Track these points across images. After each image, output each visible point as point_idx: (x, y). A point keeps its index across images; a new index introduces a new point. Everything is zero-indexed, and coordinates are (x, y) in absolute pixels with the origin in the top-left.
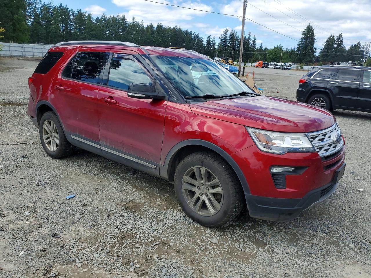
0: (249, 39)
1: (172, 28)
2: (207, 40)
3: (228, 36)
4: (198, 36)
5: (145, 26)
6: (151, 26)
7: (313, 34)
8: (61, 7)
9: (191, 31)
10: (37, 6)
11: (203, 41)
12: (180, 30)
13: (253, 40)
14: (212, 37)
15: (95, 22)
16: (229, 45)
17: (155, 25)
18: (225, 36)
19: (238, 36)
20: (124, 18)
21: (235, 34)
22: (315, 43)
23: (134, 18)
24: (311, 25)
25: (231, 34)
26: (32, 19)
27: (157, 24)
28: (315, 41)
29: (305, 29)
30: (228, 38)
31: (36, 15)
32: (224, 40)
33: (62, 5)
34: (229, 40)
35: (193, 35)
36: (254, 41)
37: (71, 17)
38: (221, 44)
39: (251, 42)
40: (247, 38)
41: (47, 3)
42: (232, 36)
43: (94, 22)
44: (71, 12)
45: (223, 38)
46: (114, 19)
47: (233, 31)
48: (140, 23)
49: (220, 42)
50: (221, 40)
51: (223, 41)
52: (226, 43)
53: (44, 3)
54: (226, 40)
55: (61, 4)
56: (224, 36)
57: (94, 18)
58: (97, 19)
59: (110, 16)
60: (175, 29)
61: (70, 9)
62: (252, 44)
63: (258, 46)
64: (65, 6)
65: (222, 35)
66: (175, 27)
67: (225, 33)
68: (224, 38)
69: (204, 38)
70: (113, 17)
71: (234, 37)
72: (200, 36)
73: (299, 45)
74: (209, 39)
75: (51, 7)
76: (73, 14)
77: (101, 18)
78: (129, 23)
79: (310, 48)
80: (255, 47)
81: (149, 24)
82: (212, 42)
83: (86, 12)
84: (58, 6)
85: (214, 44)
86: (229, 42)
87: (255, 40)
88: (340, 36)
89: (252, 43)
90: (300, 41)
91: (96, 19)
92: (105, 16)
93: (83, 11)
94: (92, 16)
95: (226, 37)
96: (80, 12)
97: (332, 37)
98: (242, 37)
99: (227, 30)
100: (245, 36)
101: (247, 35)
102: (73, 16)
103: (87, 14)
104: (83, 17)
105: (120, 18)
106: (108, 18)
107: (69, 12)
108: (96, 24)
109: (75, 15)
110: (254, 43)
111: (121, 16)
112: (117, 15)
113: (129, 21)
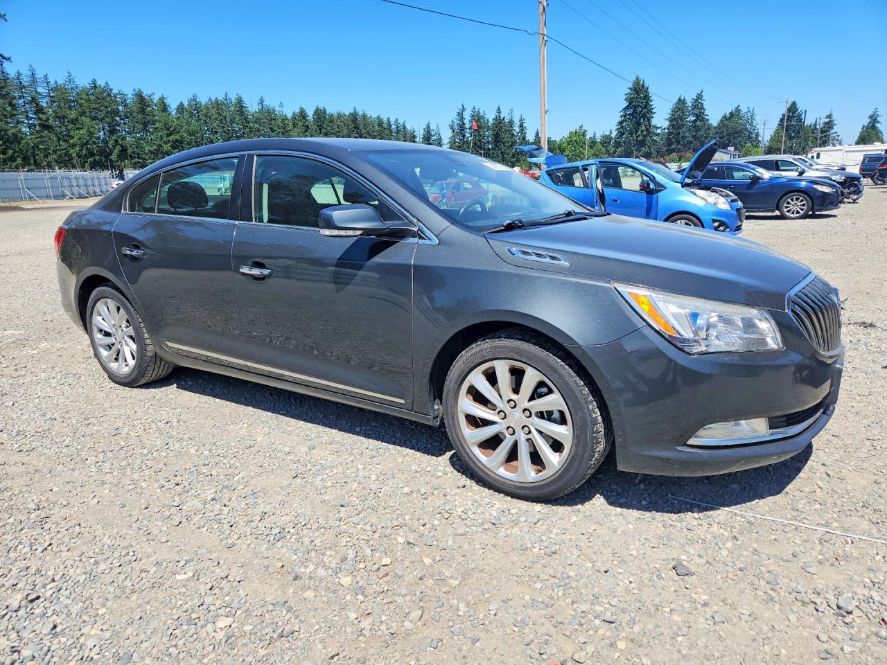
0: (511, 122)
1: (347, 113)
2: (423, 133)
3: (467, 121)
4: (405, 127)
5: (289, 116)
6: (303, 115)
8: (95, 87)
9: (389, 119)
10: (40, 90)
12: (364, 116)
13: (519, 124)
14: (433, 127)
15: (176, 114)
17: (310, 113)
18: (460, 120)
19: (488, 120)
20: (240, 101)
21: (481, 114)
25: (472, 117)
26: (30, 119)
27: (315, 109)
30: (467, 126)
31: (39, 110)
32: (458, 129)
33: (98, 84)
35: (393, 127)
36: (521, 126)
37: (121, 108)
38: (455, 140)
39: (514, 128)
40: (507, 120)
41: (61, 82)
42: (474, 119)
43: (174, 113)
44: (118, 96)
45: (456, 127)
46: (218, 105)
47: (477, 110)
48: (277, 109)
49: (452, 134)
50: (454, 131)
51: (458, 132)
52: (464, 136)
53: (56, 83)
54: (463, 130)
55: (95, 80)
56: (458, 122)
57: (173, 106)
58: (181, 108)
59: (210, 100)
61: (115, 91)
62: (518, 133)
63: (530, 137)
64: (103, 85)
65: (455, 120)
66: (352, 111)
67: (461, 115)
68: (459, 125)
69: (417, 130)
70: (216, 100)
72: (409, 127)
74: (428, 132)
75: (72, 89)
76: (125, 100)
77: (189, 105)
78: (253, 111)
81: (297, 111)
82: (435, 137)
83: (153, 94)
84: (88, 86)
86: (469, 133)
87: (524, 125)
88: (700, 96)
89: (518, 130)
90: (622, 115)
91: (178, 107)
92: (198, 100)
93: (146, 93)
94: (167, 101)
95: (464, 124)
96: (140, 98)
97: (681, 102)
98: (495, 119)
99: (464, 109)
100: (502, 117)
101: (505, 114)
102: (125, 106)
103: (156, 99)
104: (148, 106)
105: (231, 102)
106: (203, 103)
107: (115, 96)
108: (178, 118)
109: (128, 102)
110: (522, 131)
111: (233, 97)
112: (224, 94)
113: (252, 107)
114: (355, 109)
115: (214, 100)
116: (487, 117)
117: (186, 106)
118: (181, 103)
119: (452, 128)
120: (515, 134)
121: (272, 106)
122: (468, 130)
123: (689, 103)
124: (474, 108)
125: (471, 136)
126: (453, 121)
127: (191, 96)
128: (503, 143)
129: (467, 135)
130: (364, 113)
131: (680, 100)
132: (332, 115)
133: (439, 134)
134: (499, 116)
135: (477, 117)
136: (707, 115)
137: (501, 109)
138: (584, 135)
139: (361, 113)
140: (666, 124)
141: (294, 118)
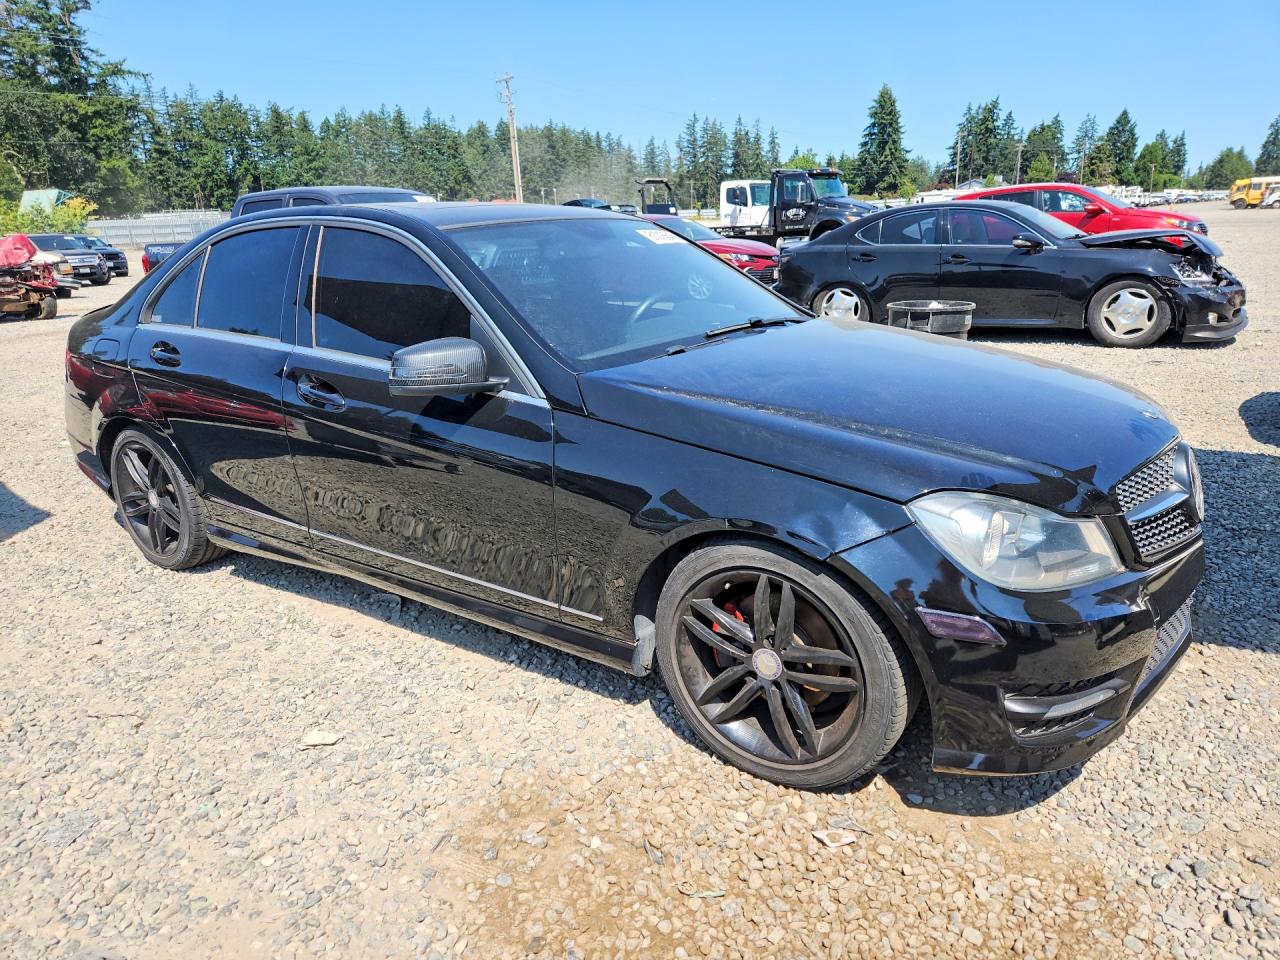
0: (758, 139)
1: (541, 127)
3: (698, 136)
4: (619, 144)
5: (464, 132)
6: (481, 130)
7: (893, 113)
8: (222, 101)
9: (598, 133)
10: (157, 107)
11: (635, 159)
13: (768, 139)
14: (658, 143)
15: (320, 133)
16: (701, 161)
20: (399, 114)
22: (902, 136)
24: (889, 86)
25: (705, 130)
28: (902, 130)
29: (875, 101)
30: (699, 143)
31: (157, 132)
34: (701, 147)
35: (604, 144)
37: (253, 128)
38: (681, 162)
39: (762, 145)
40: (752, 135)
41: (182, 96)
43: (317, 132)
44: (250, 113)
45: (686, 144)
46: (371, 120)
47: (711, 123)
48: (449, 124)
49: (678, 155)
51: (689, 153)
53: (176, 97)
54: (694, 149)
55: (222, 93)
57: (316, 123)
58: (326, 125)
60: (548, 133)
61: (246, 107)
63: (784, 157)
64: (231, 98)
65: (683, 136)
66: (548, 124)
67: (691, 127)
70: (371, 115)
71: (714, 141)
72: (625, 144)
73: (865, 144)
74: (652, 149)
75: (195, 104)
76: (257, 118)
78: (417, 127)
79: (890, 149)
80: (775, 159)
81: (475, 125)
82: (661, 157)
83: (292, 109)
84: (213, 100)
85: (668, 161)
87: (776, 141)
90: (866, 135)
94: (310, 117)
95: (695, 140)
96: (276, 114)
99: (696, 120)
102: (258, 125)
103: (295, 115)
104: (287, 124)
108: (322, 139)
109: (261, 120)
110: (773, 150)
111: (392, 111)
112: (380, 107)
113: (416, 122)
114: (551, 123)
117: (332, 122)
119: (678, 145)
121: (441, 119)
126: (680, 137)
127: (338, 111)
128: (745, 166)
137: (743, 121)
141: (469, 136)
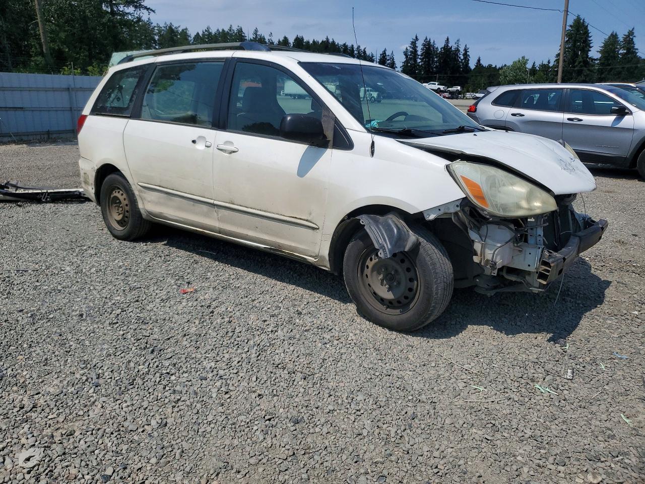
2: (379, 58)
12: (334, 43)
17: (291, 40)
18: (413, 48)
19: (437, 48)
21: (432, 43)
23: (256, 31)
27: (295, 37)
32: (411, 55)
36: (466, 55)
42: (426, 47)
52: (415, 61)
56: (411, 50)
59: (218, 30)
62: (462, 60)
68: (411, 52)
69: (375, 55)
77: (204, 34)
86: (420, 59)
88: (631, 33)
89: (462, 58)
92: (210, 31)
93: (175, 25)
97: (614, 36)
98: (444, 48)
100: (450, 45)
101: (452, 44)
105: (234, 32)
106: (213, 33)
107: (153, 28)
115: (221, 31)
116: (436, 46)
118: (198, 33)
120: (460, 60)
122: (420, 57)
123: (621, 38)
124: (426, 38)
125: (422, 61)
129: (419, 61)
130: (333, 41)
131: (612, 35)
132: (308, 42)
133: (393, 59)
134: (448, 46)
135: (428, 46)
136: (637, 49)
138: (525, 63)
139: (331, 41)
140: (598, 56)
